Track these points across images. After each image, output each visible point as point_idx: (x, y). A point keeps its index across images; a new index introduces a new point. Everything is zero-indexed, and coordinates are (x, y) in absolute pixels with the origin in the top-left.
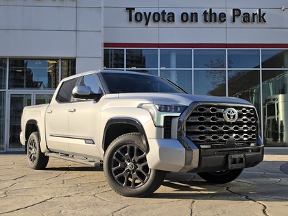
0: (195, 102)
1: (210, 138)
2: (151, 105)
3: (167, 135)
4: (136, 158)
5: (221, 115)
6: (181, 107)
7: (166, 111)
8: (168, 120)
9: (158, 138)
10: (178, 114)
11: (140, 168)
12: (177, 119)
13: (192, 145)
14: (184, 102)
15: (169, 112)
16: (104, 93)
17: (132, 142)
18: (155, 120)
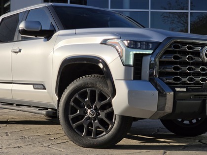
0: (169, 39)
1: (186, 80)
2: (119, 41)
3: (138, 76)
4: (98, 104)
5: (198, 54)
6: (153, 43)
7: (135, 47)
8: (138, 58)
9: (126, 79)
10: (150, 52)
11: (102, 115)
12: (149, 57)
13: (166, 87)
14: (156, 38)
15: (140, 48)
16: (57, 29)
17: (93, 85)
18: (124, 57)
